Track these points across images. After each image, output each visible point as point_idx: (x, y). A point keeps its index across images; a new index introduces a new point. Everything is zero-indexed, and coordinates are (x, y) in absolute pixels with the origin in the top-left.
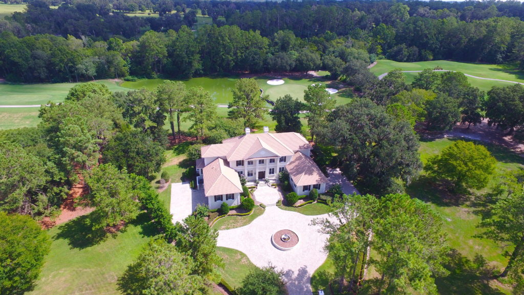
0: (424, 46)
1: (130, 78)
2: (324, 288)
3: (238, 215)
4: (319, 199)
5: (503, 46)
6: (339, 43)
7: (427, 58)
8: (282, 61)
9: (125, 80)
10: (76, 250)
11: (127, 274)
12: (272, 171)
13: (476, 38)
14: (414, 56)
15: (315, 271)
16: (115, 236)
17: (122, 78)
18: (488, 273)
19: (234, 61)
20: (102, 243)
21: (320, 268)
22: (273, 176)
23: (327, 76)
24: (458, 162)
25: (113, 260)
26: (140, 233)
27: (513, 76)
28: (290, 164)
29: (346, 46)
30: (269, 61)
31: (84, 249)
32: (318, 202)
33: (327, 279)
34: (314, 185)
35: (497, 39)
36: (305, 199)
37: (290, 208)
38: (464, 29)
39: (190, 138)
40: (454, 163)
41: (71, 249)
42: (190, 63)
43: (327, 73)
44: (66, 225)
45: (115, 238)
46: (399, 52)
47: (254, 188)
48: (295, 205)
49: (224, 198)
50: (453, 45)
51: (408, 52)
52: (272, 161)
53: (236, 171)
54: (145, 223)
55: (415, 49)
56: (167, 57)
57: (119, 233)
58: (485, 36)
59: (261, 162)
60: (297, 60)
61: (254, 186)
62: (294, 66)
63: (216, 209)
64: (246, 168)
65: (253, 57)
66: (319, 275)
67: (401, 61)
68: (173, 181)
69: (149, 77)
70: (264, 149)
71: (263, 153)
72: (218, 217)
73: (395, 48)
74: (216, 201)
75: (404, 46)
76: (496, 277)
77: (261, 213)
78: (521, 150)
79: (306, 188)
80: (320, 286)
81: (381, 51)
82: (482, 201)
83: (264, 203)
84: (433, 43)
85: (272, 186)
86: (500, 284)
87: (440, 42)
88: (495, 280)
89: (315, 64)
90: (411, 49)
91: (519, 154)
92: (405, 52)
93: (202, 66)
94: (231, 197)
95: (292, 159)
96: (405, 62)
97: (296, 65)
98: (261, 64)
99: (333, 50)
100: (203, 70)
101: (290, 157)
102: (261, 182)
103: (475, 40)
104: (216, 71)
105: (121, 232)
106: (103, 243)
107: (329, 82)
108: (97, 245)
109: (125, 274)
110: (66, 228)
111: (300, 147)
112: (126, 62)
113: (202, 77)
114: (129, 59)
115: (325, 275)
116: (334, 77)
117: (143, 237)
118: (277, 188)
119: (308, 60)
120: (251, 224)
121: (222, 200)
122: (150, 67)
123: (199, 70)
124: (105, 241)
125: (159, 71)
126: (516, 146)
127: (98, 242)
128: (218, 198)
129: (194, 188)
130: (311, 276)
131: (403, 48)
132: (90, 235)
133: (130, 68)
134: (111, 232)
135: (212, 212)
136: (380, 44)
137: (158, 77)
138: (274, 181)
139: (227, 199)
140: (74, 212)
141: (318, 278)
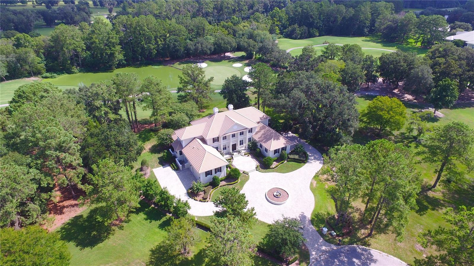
0: (310, 25)
1: (48, 74)
2: (324, 225)
3: (229, 185)
4: (289, 158)
5: (367, 21)
6: (245, 26)
7: (315, 34)
8: (202, 46)
9: (43, 77)
10: (88, 249)
11: (153, 257)
12: (241, 143)
13: (348, 17)
14: (304, 34)
15: (312, 215)
16: (121, 228)
17: (39, 76)
18: (424, 188)
19: (156, 49)
20: (110, 236)
21: (314, 211)
22: (242, 147)
23: (243, 56)
24: (383, 112)
25: (131, 249)
26: (146, 219)
27: (379, 45)
28: (256, 133)
29: (252, 29)
30: (189, 46)
31: (96, 247)
32: (288, 161)
33: (323, 218)
34: (282, 148)
35: (362, 17)
36: (277, 161)
37: (268, 170)
38: (338, 10)
39: (147, 125)
40: (381, 113)
41: (81, 249)
42: (112, 55)
43: (243, 54)
44: (62, 228)
45: (123, 229)
46: (293, 31)
47: (231, 159)
48: (271, 167)
49: (213, 172)
50: (331, 23)
51: (300, 31)
52: (242, 134)
53: (213, 147)
54: (146, 210)
55: (305, 28)
56: (86, 50)
57: (124, 224)
58: (354, 15)
59: (234, 136)
60: (215, 44)
61: (229, 158)
62: (213, 50)
63: (208, 184)
64: (222, 143)
65: (174, 44)
66: (316, 217)
67: (295, 39)
68: (153, 167)
69: (70, 72)
70: (237, 124)
71: (236, 128)
72: (212, 190)
73: (290, 28)
74: (206, 176)
75: (296, 26)
76: (430, 189)
77: (247, 179)
78: (408, 99)
79: (276, 151)
80: (320, 225)
81: (279, 32)
82: (400, 139)
83: (246, 170)
84: (318, 23)
85: (245, 155)
86: (434, 193)
87: (322, 21)
88: (430, 191)
89: (231, 47)
90: (302, 28)
91: (407, 101)
92: (298, 31)
93: (124, 56)
94: (219, 170)
95: (257, 130)
96: (299, 39)
97: (215, 49)
98: (183, 49)
99: (242, 33)
100: (125, 60)
101: (255, 128)
102: (235, 154)
103: (347, 18)
104: (138, 61)
105: (126, 222)
106: (112, 236)
107: (247, 62)
108: (107, 240)
109: (151, 258)
110: (64, 232)
111: (261, 118)
112: (40, 59)
113: (125, 67)
114: (42, 56)
115: (320, 216)
116: (249, 57)
117: (150, 222)
118: (250, 156)
119: (225, 43)
120: (243, 189)
121: (211, 174)
122: (69, 62)
123: (122, 60)
124: (113, 235)
125: (78, 65)
126: (404, 96)
127: (107, 236)
128: (208, 173)
129: (177, 169)
130: (310, 219)
131: (296, 28)
132: (95, 233)
133: (46, 65)
134: (116, 225)
135: (206, 187)
136: (277, 26)
137: (80, 72)
138: (245, 151)
139: (216, 173)
140: (63, 216)
141: (316, 219)
